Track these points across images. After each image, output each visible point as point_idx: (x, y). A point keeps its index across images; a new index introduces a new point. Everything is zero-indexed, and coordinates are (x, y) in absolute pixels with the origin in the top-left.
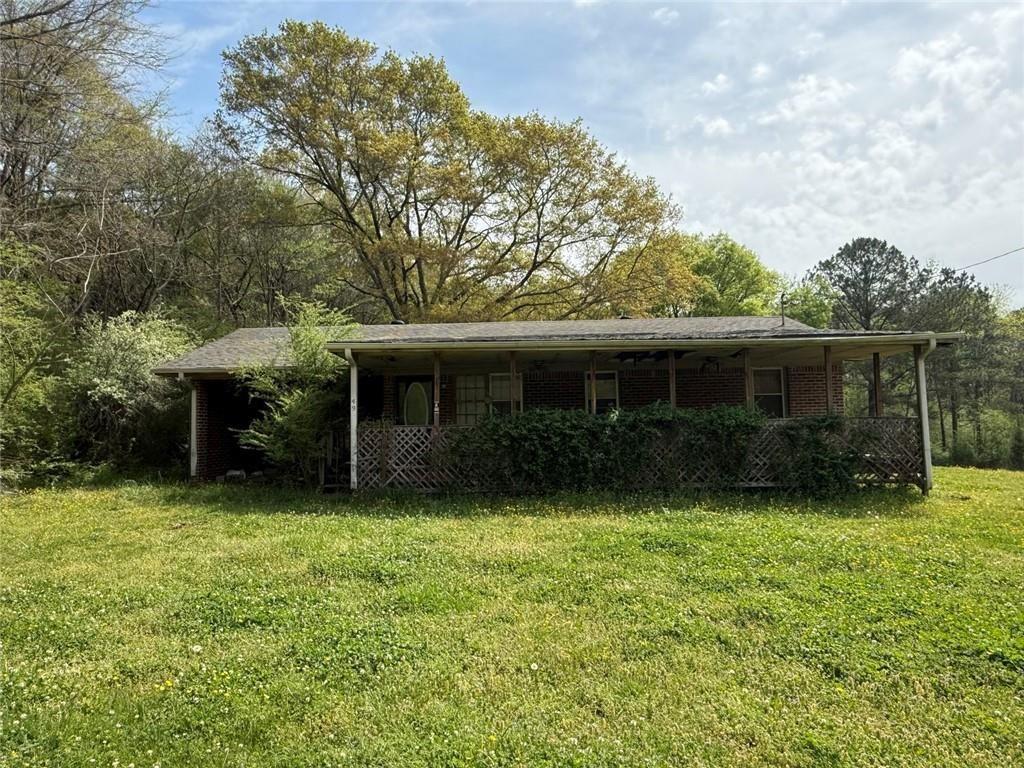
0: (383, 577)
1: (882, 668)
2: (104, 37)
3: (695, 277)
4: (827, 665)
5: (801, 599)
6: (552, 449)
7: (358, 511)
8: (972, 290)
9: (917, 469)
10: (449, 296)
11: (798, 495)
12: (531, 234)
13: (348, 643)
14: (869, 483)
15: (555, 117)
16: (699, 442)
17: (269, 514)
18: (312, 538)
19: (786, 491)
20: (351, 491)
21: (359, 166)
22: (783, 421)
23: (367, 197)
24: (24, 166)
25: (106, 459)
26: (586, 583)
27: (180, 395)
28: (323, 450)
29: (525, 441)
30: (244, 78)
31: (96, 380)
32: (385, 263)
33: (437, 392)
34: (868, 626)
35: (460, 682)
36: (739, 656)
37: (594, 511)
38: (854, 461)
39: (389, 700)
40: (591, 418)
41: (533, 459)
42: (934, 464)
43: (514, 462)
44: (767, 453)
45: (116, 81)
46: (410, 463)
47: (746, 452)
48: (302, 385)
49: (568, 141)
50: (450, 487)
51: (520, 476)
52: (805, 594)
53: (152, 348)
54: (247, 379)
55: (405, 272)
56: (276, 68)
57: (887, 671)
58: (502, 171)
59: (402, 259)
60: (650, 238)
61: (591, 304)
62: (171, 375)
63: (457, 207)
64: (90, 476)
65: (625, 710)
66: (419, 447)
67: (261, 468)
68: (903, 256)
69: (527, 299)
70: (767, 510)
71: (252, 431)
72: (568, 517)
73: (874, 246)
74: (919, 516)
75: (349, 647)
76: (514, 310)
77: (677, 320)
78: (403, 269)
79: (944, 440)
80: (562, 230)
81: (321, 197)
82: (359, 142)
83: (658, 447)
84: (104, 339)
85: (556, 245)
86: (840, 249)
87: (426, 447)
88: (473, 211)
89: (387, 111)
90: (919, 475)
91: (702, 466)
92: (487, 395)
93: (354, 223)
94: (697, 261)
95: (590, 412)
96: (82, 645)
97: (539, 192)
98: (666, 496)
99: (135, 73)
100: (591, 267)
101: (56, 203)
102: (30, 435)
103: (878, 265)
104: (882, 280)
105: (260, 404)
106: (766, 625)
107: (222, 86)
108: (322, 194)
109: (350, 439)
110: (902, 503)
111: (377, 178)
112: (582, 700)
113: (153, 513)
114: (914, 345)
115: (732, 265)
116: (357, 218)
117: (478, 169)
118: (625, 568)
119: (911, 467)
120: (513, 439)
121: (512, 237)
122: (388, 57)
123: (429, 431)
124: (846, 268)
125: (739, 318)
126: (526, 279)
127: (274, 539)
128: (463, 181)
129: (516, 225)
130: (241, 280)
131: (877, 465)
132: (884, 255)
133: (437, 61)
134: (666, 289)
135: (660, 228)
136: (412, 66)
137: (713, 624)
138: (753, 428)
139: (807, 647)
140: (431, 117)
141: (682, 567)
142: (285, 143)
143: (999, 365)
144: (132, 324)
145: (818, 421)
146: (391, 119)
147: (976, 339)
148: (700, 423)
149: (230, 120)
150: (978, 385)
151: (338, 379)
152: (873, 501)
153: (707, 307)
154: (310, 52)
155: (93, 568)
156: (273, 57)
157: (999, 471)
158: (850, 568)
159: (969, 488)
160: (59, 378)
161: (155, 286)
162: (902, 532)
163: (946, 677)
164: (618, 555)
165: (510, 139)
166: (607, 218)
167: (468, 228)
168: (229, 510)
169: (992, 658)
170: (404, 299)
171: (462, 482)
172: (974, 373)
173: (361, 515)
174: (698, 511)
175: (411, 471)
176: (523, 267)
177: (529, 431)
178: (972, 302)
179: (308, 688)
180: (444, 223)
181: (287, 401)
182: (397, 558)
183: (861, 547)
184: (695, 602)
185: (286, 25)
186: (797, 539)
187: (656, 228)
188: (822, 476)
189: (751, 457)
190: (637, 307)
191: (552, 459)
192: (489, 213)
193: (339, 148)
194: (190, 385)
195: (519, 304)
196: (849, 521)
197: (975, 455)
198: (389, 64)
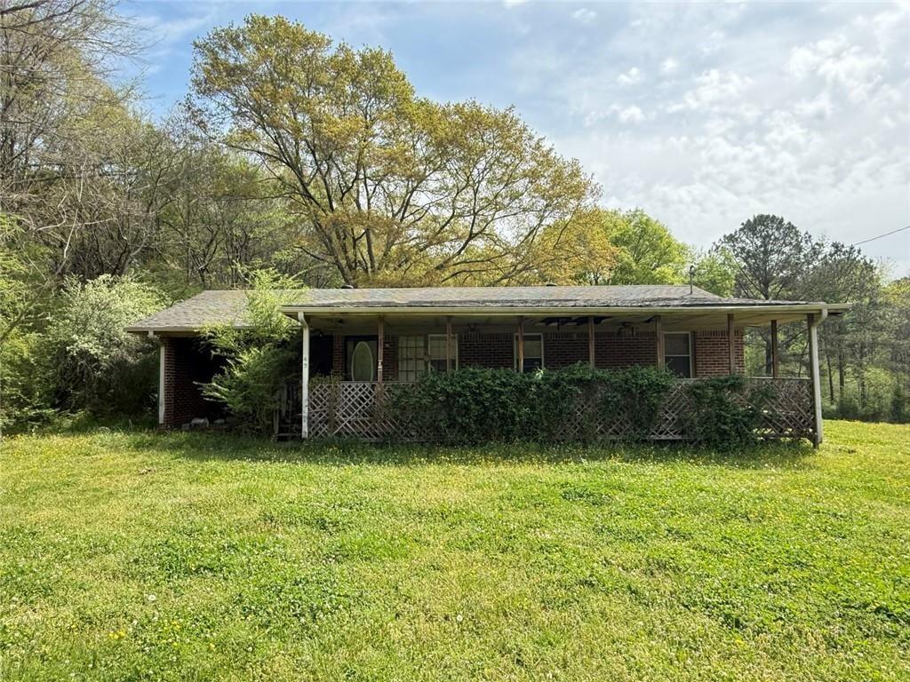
0: (327, 525)
1: (777, 620)
2: (86, 27)
3: (613, 248)
4: (727, 616)
5: (705, 550)
6: (483, 404)
7: (308, 459)
8: (859, 261)
9: (809, 425)
10: (394, 263)
11: (703, 447)
12: (468, 209)
13: (291, 591)
14: (766, 437)
15: (490, 104)
16: (615, 399)
17: (228, 461)
18: (265, 485)
19: (692, 443)
20: (302, 440)
21: (315, 146)
22: (691, 381)
23: (321, 173)
24: (13, 142)
25: (83, 407)
26: (511, 532)
27: (150, 350)
28: (278, 402)
29: (460, 397)
30: (212, 66)
31: (75, 337)
32: (337, 233)
33: (381, 352)
34: (765, 577)
35: (392, 630)
36: (648, 605)
37: (520, 461)
38: (754, 417)
39: (325, 649)
40: (519, 377)
41: (466, 413)
42: (823, 418)
43: (449, 415)
44: (676, 409)
45: (97, 67)
46: (356, 415)
47: (656, 408)
48: (259, 345)
49: (502, 126)
50: (392, 438)
51: (454, 427)
52: (709, 546)
53: (126, 308)
54: (210, 337)
55: (355, 240)
56: (241, 56)
57: (782, 623)
58: (443, 152)
59: (352, 230)
60: (574, 213)
61: (521, 271)
62: (143, 333)
63: (402, 184)
64: (68, 423)
65: (542, 660)
66: (364, 401)
67: (222, 417)
68: (798, 232)
69: (463, 266)
70: (674, 461)
71: (214, 384)
72: (496, 466)
73: (772, 222)
74: (811, 468)
75: (292, 596)
76: (453, 275)
77: (596, 287)
78: (353, 238)
79: (832, 394)
80: (496, 205)
81: (281, 172)
82: (315, 124)
83: (579, 403)
84: (82, 299)
85: (490, 219)
86: (743, 224)
87: (371, 401)
88: (417, 187)
89: (340, 96)
90: (811, 430)
91: (618, 420)
92: (426, 354)
93: (310, 197)
94: (615, 233)
95: (518, 371)
96: (46, 591)
97: (476, 170)
98: (585, 447)
99: (113, 60)
100: (522, 238)
101: (42, 175)
102: (14, 384)
103: (776, 239)
104: (779, 252)
105: (221, 360)
106: (672, 575)
107: (193, 72)
108: (282, 170)
109: (301, 392)
110: (795, 455)
111: (330, 156)
112: (504, 651)
113: (123, 459)
114: (808, 314)
115: (646, 237)
116: (312, 192)
117: (422, 150)
118: (546, 517)
119: (804, 423)
120: (448, 395)
121: (451, 211)
122: (342, 48)
123: (373, 386)
124: (748, 241)
125: (652, 287)
126: (463, 248)
127: (230, 485)
128: (407, 160)
129: (454, 200)
130: (208, 246)
131: (774, 421)
132: (782, 230)
133: (385, 52)
134: (588, 258)
135: (583, 204)
136: (363, 57)
137: (624, 573)
138: (663, 386)
139: (710, 598)
140: (380, 102)
141: (598, 516)
142: (249, 124)
143: (882, 328)
144: (108, 286)
145: (721, 381)
146: (344, 104)
147: (862, 305)
148: (616, 382)
149: (199, 103)
150: (863, 347)
151: (292, 338)
152: (770, 454)
153: (623, 275)
154: (271, 43)
155: (63, 513)
156: (239, 47)
157: (881, 424)
158: (748, 519)
159: (856, 441)
160: (41, 335)
161: (130, 252)
162: (795, 485)
163: (836, 628)
164: (540, 504)
165: (450, 123)
166: (537, 195)
167: (411, 202)
168: (191, 456)
169: (878, 611)
170: (353, 265)
171: (402, 433)
172: (859, 336)
173: (309, 462)
174: (614, 462)
175: (357, 422)
176: (459, 238)
177: (463, 387)
178: (858, 273)
179: (251, 637)
180: (390, 197)
181: (245, 358)
182: (340, 506)
183: (759, 498)
184: (608, 552)
185: (250, 19)
186: (701, 490)
187: (579, 204)
188: (725, 431)
189: (661, 413)
190: (561, 274)
191: (483, 413)
192: (431, 188)
193: (297, 130)
194: (159, 343)
195: (457, 271)
196: (748, 472)
197: (860, 408)
198: (342, 55)
